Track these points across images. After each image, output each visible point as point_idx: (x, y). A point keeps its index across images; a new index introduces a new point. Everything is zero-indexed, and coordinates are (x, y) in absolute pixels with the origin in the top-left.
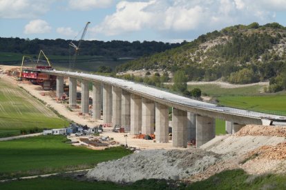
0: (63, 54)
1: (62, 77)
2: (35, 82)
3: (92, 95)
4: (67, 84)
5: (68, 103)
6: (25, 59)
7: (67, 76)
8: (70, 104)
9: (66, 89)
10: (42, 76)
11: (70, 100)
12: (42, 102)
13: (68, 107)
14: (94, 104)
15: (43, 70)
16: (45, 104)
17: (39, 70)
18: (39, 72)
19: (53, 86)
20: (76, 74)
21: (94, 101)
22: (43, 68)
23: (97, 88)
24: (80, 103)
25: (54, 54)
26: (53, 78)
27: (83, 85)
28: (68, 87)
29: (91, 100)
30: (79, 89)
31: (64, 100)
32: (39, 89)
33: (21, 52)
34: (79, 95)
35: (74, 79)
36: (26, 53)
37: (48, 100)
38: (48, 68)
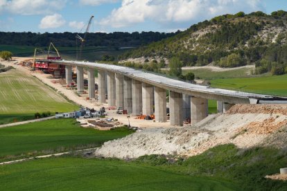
0: (71, 46)
1: (71, 66)
2: (46, 71)
3: (98, 81)
4: (75, 72)
5: (76, 89)
6: (37, 50)
7: (74, 65)
8: (79, 90)
9: (74, 77)
10: (52, 66)
11: (78, 87)
12: (54, 89)
13: (76, 93)
14: (99, 89)
15: (53, 61)
16: (56, 90)
17: (50, 60)
18: (50, 62)
19: (62, 75)
20: (83, 63)
21: (99, 86)
22: (53, 58)
23: (102, 75)
24: (87, 89)
25: (63, 46)
26: (62, 67)
27: (89, 73)
28: (76, 75)
29: (96, 86)
30: (86, 76)
31: (73, 86)
32: (50, 78)
33: (33, 45)
34: (86, 82)
35: (81, 68)
36: (38, 46)
37: (58, 87)
38: (58, 58)
